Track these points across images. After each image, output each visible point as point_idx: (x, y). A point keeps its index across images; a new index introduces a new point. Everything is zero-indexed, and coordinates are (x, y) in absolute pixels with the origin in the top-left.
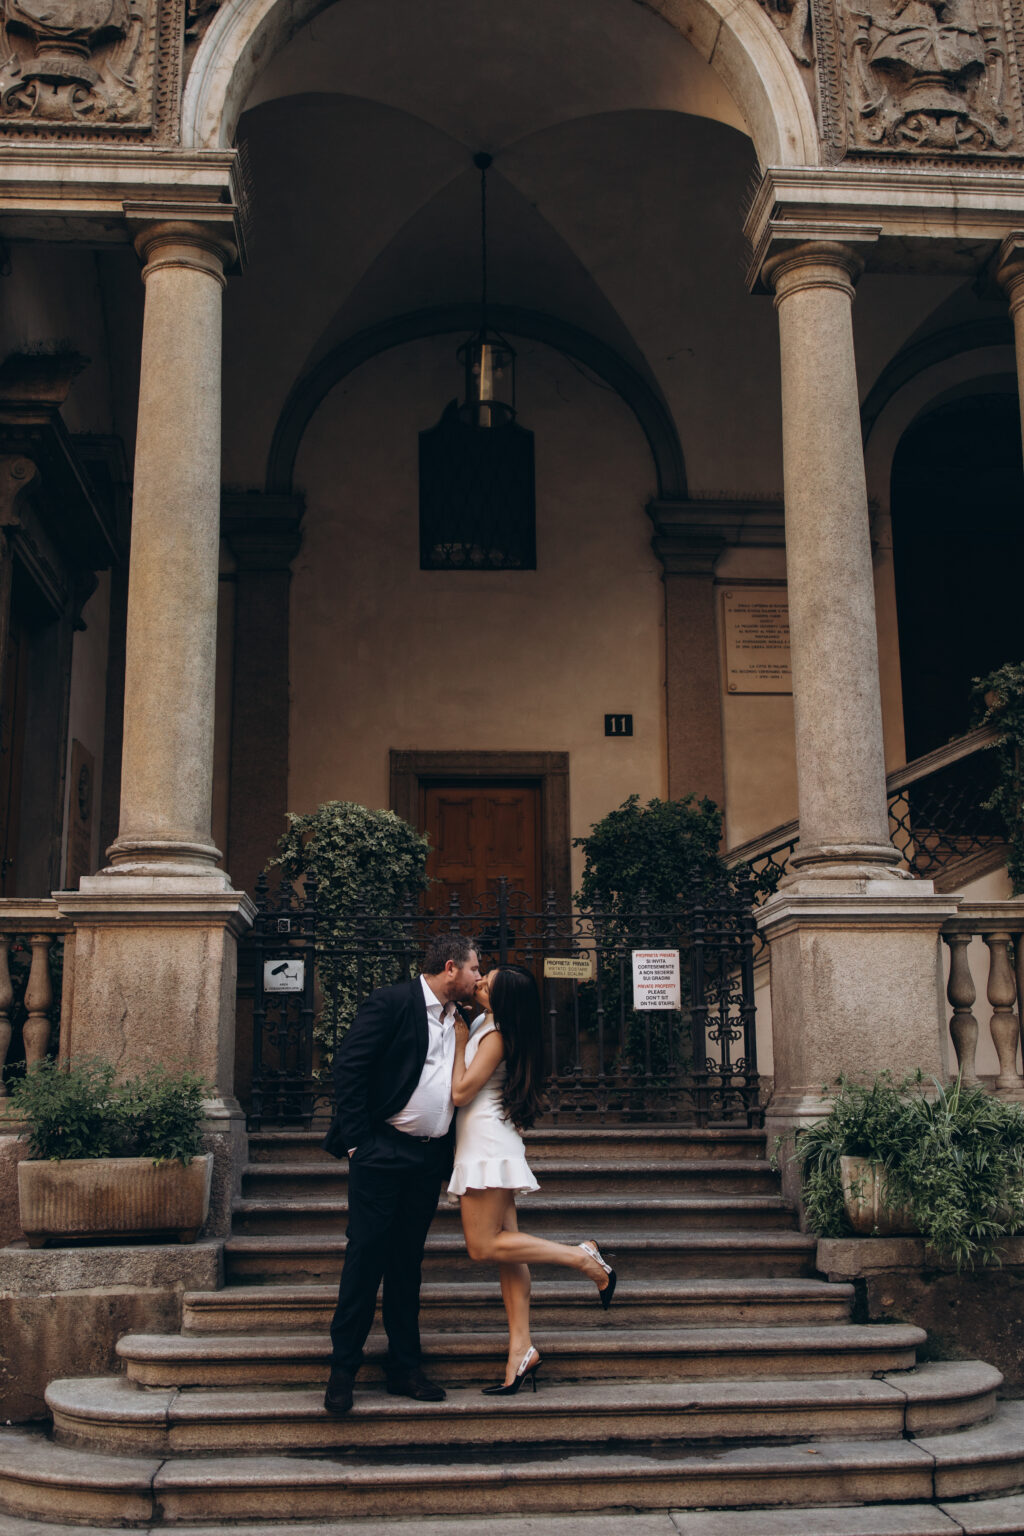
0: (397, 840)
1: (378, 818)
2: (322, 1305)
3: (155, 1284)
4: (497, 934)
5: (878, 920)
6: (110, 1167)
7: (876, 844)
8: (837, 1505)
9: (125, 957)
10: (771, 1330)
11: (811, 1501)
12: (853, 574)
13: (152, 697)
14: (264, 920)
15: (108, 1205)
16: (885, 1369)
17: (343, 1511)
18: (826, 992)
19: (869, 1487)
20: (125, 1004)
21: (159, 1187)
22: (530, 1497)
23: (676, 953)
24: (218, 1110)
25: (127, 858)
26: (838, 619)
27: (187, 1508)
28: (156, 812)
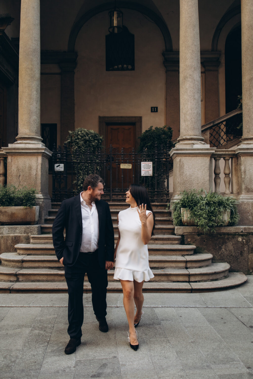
0: (94, 137)
1: (89, 132)
3: (24, 233)
4: (109, 158)
5: (196, 154)
6: (14, 208)
7: (197, 136)
8: (167, 282)
9: (19, 162)
10: (161, 246)
11: (161, 281)
12: (194, 68)
13: (24, 102)
14: (54, 155)
15: (14, 216)
16: (185, 254)
17: (57, 280)
18: (182, 171)
19: (174, 278)
20: (20, 173)
21: (26, 213)
23: (152, 163)
24: (41, 197)
25: (20, 140)
26: (190, 80)
27: (24, 279)
28: (26, 129)
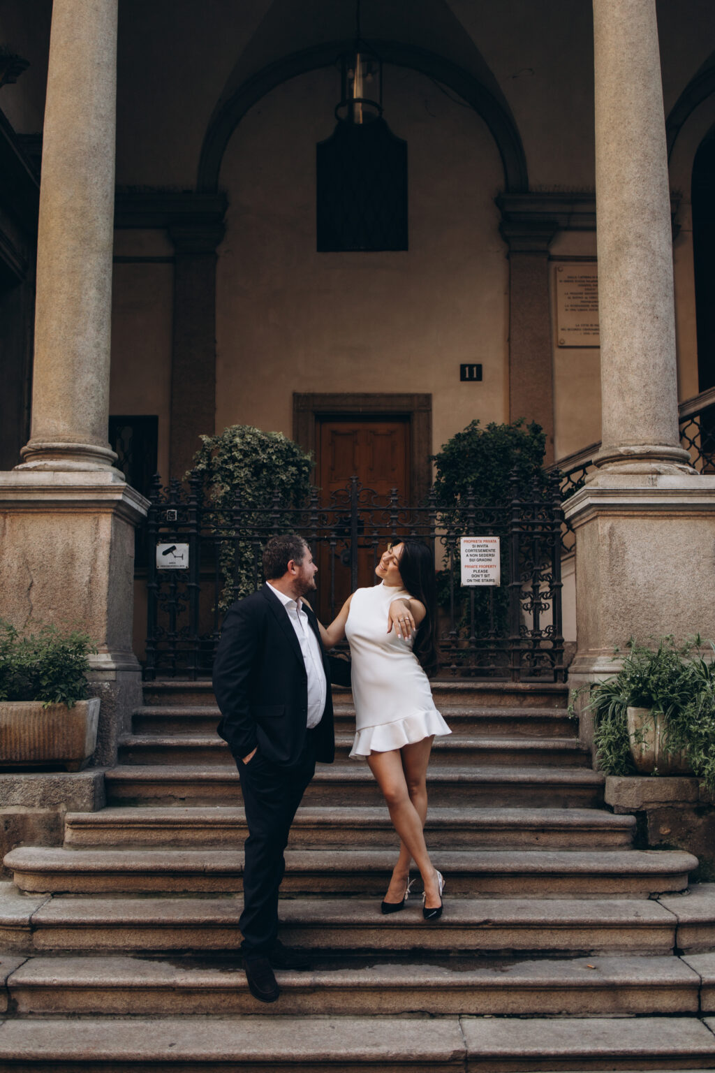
0: (284, 455)
1: (269, 438)
2: (179, 826)
3: (42, 806)
4: (349, 524)
5: (667, 508)
6: (7, 709)
7: (667, 445)
8: (611, 1016)
9: (30, 537)
10: (562, 853)
11: (588, 1012)
12: (653, 212)
13: (54, 323)
14: (156, 510)
15: (6, 740)
16: (661, 891)
17: (171, 1010)
18: (619, 569)
19: (641, 1001)
20: (31, 576)
21: (49, 726)
22: (337, 1001)
23: (497, 539)
24: (106, 663)
25: (35, 457)
26: (639, 252)
27: (37, 1004)
28: (58, 419)
